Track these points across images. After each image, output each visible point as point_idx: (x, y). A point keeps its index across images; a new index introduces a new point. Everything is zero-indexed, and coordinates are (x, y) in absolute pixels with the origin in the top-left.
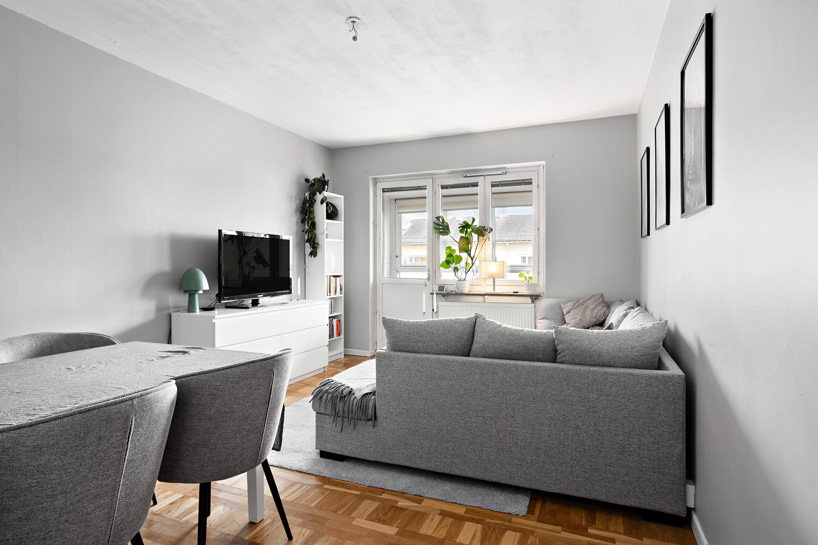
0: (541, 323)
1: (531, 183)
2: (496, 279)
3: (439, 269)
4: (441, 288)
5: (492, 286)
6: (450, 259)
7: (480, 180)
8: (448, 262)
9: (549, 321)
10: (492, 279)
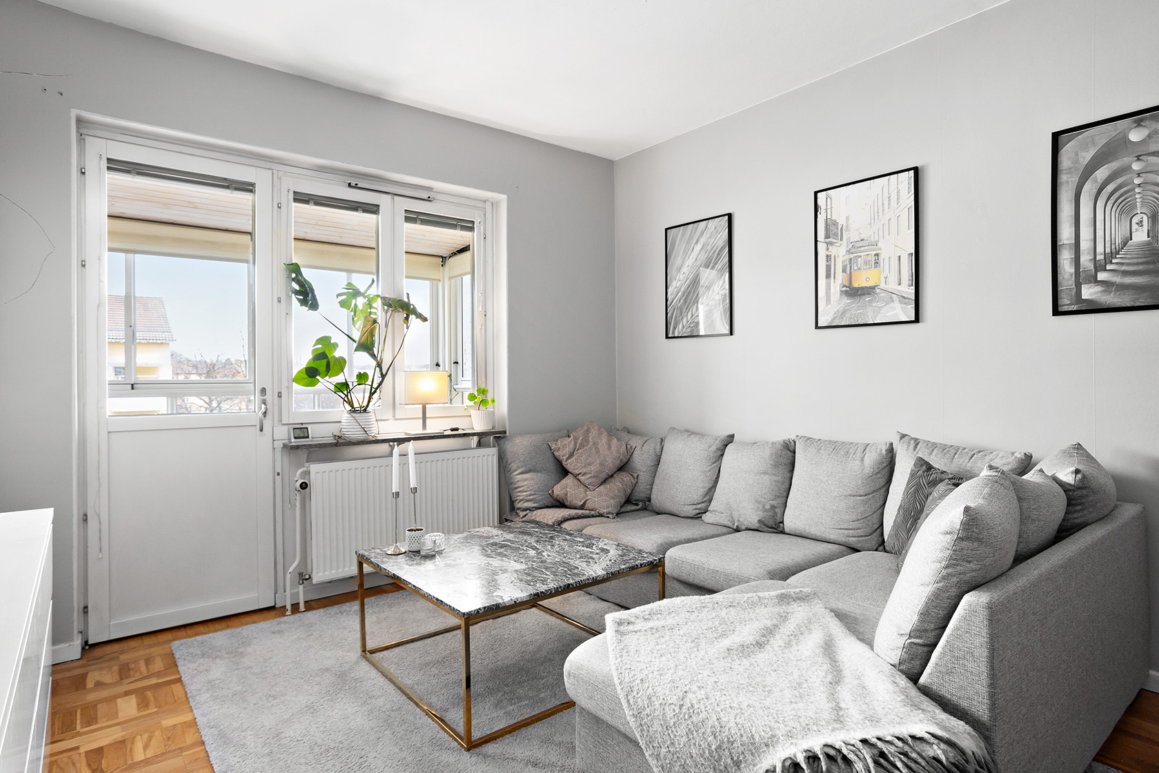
0: (525, 480)
1: (471, 229)
2: (427, 406)
3: (289, 388)
4: (301, 431)
5: (421, 420)
6: (321, 365)
7: (383, 201)
8: (311, 373)
9: (540, 474)
10: (421, 406)
